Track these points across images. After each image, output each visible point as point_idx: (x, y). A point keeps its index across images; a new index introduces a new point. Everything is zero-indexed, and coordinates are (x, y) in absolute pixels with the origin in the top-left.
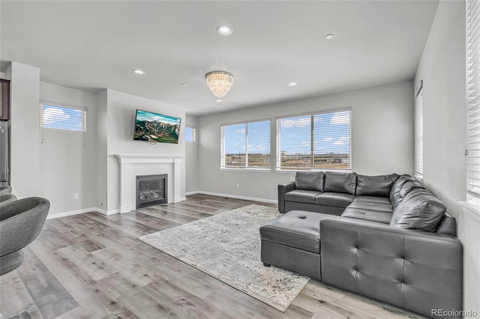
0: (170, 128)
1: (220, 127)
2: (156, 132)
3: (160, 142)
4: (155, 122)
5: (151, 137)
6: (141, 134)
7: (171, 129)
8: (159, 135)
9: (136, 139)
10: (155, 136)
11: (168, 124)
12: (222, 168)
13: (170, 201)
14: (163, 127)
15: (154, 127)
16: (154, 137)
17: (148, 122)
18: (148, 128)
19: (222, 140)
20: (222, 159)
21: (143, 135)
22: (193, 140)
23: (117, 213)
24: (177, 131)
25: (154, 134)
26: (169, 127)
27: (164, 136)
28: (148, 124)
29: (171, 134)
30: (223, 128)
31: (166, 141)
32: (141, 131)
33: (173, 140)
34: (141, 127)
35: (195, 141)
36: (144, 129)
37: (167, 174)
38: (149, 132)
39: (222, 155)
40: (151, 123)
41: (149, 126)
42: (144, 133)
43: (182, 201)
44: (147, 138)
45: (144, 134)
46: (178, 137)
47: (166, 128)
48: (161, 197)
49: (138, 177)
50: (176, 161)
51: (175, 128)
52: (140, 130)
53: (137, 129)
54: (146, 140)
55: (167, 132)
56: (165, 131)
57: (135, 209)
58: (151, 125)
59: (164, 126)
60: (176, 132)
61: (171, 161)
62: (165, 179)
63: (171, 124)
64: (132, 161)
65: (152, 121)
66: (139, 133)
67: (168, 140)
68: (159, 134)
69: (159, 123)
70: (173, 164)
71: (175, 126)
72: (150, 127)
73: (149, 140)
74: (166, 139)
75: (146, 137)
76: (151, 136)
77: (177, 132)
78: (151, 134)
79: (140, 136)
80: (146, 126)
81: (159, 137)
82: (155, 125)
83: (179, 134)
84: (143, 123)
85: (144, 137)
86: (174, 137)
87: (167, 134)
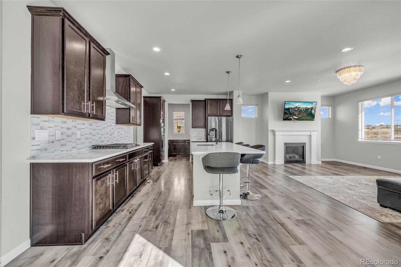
0: (307, 110)
1: (358, 103)
2: (296, 114)
3: (300, 120)
4: (296, 107)
5: (293, 118)
6: (287, 116)
7: (308, 111)
8: (299, 116)
9: (284, 120)
10: (296, 117)
11: (306, 107)
12: (360, 140)
13: (307, 162)
14: (302, 110)
15: (295, 111)
16: (295, 117)
17: (292, 108)
18: (291, 112)
19: (361, 115)
20: (360, 132)
21: (289, 117)
23: (273, 164)
24: (313, 111)
25: (296, 116)
26: (307, 109)
27: (303, 116)
28: (292, 109)
29: (308, 114)
30: (362, 103)
31: (305, 119)
32: (287, 114)
33: (310, 119)
34: (287, 112)
35: (330, 117)
36: (289, 113)
37: (306, 143)
38: (292, 114)
39: (360, 128)
40: (294, 108)
41: (292, 110)
42: (289, 115)
43: (317, 164)
44: (291, 118)
45: (289, 116)
46: (314, 116)
47: (304, 110)
48: (301, 158)
49: (285, 144)
50: (312, 133)
51: (311, 110)
52: (286, 114)
53: (285, 113)
54: (291, 119)
55: (306, 113)
56: (304, 112)
57: (284, 164)
58: (293, 110)
59: (302, 109)
60: (312, 112)
61: (309, 133)
62: (304, 146)
63: (308, 107)
64: (282, 133)
65: (294, 107)
66: (286, 115)
67: (306, 119)
68: (299, 115)
69: (299, 108)
70: (310, 136)
71: (312, 108)
72: (293, 111)
73: (292, 119)
74: (305, 118)
75: (290, 118)
76: (293, 117)
77: (313, 112)
78: (293, 115)
79: (286, 118)
80: (290, 111)
81: (299, 117)
82: (296, 109)
83: (315, 114)
84: (288, 109)
85: (289, 118)
86: (311, 116)
87: (305, 115)
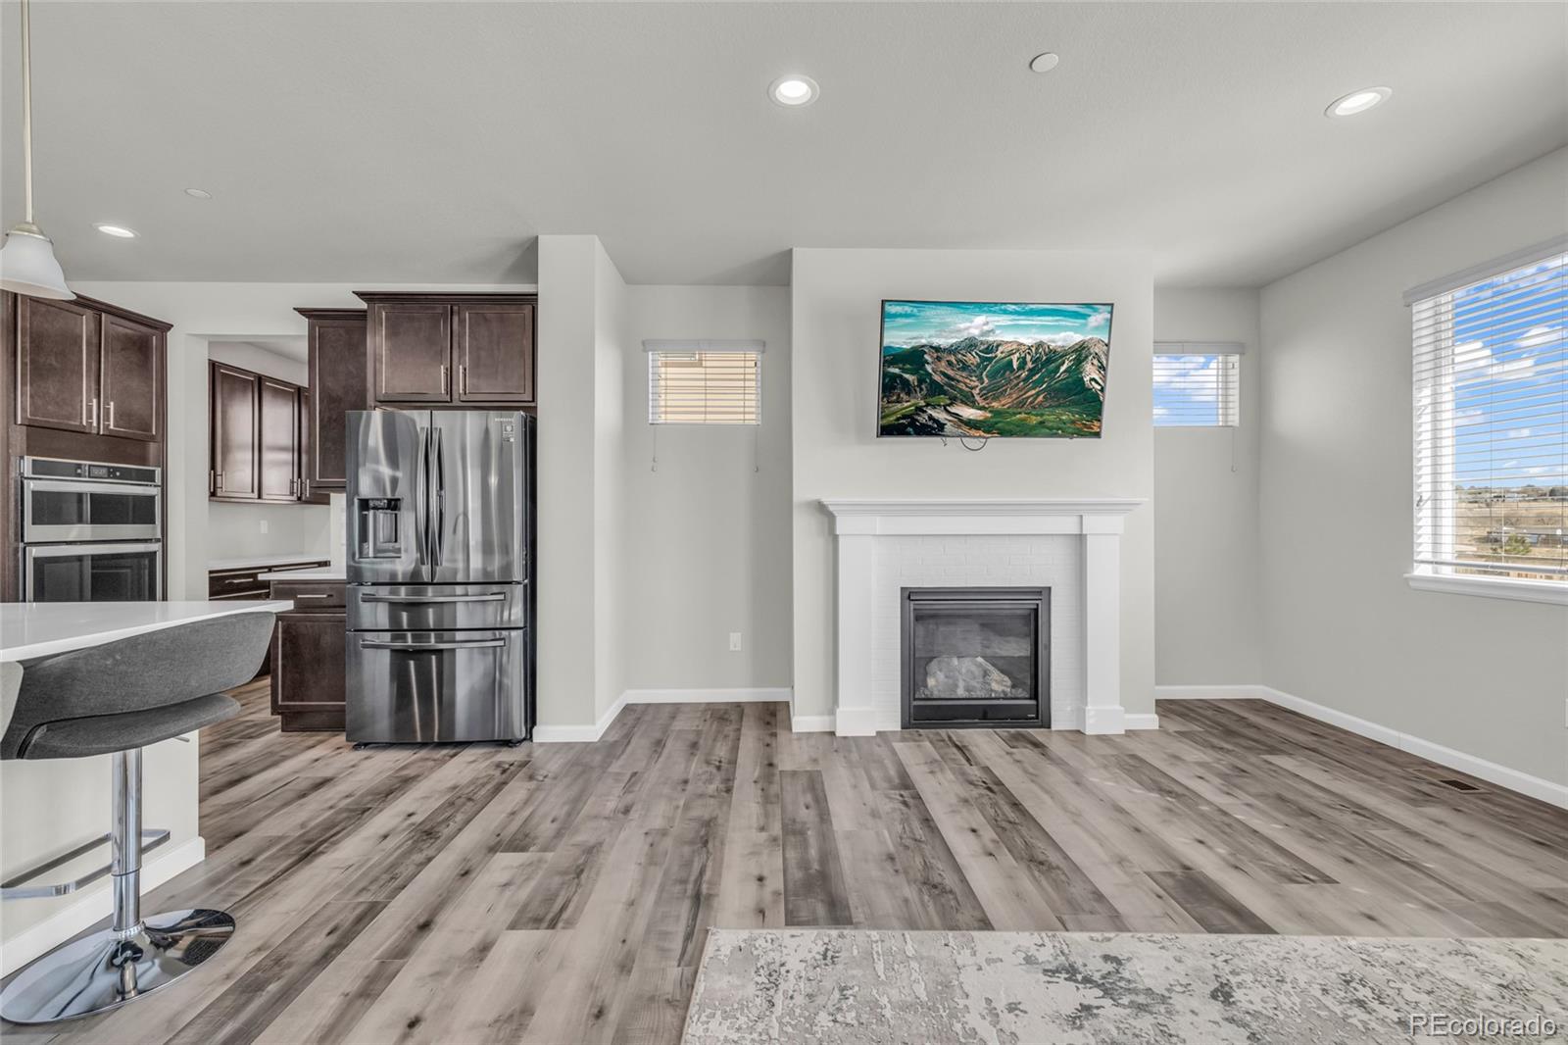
0: (1049, 361)
1: (1409, 305)
2: (976, 392)
3: (1003, 433)
4: (971, 344)
5: (956, 415)
6: (907, 405)
7: (1058, 368)
8: (995, 404)
9: (886, 430)
10: (973, 411)
11: (1040, 345)
12: (1422, 571)
13: (1062, 717)
14: (1011, 360)
15: (965, 367)
16: (968, 413)
17: (937, 349)
18: (937, 378)
19: (1427, 392)
20: (1423, 517)
21: (920, 410)
22: (1226, 415)
23: (828, 730)
24: (1090, 372)
25: (969, 401)
26: (1046, 359)
27: (1021, 404)
28: (939, 359)
29: (1057, 391)
30: (1430, 307)
31: (1034, 427)
32: (908, 394)
33: (1073, 422)
34: (907, 376)
35: (1235, 419)
36: (921, 381)
37: (1050, 588)
38: (945, 393)
39: (1423, 487)
40: (952, 350)
41: (943, 366)
42: (924, 398)
43: (1130, 734)
44: (936, 421)
45: (922, 403)
46: (1101, 403)
47: (1030, 365)
48: (1020, 692)
49: (909, 595)
50: (1093, 524)
51: (1079, 362)
52: (903, 389)
53: (890, 386)
54: (935, 429)
55: (1037, 384)
56: (1026, 380)
57: (899, 729)
58: (950, 363)
59: (1015, 358)
60: (1087, 379)
61: (1069, 525)
62: (1036, 610)
63: (1052, 345)
64: (879, 524)
65: (954, 341)
66: (898, 401)
67: (1042, 423)
68: (996, 398)
69: (991, 348)
70: (1080, 539)
71: (1081, 352)
72: (950, 372)
73: (948, 427)
74: (1034, 420)
75: (931, 418)
76: (953, 409)
77: (1093, 379)
78: (953, 400)
79: (904, 417)
80: (929, 368)
81: (996, 413)
82: (972, 359)
83: (1102, 390)
84: (914, 358)
85: (923, 419)
86: (1075, 403)
87: (1038, 395)
